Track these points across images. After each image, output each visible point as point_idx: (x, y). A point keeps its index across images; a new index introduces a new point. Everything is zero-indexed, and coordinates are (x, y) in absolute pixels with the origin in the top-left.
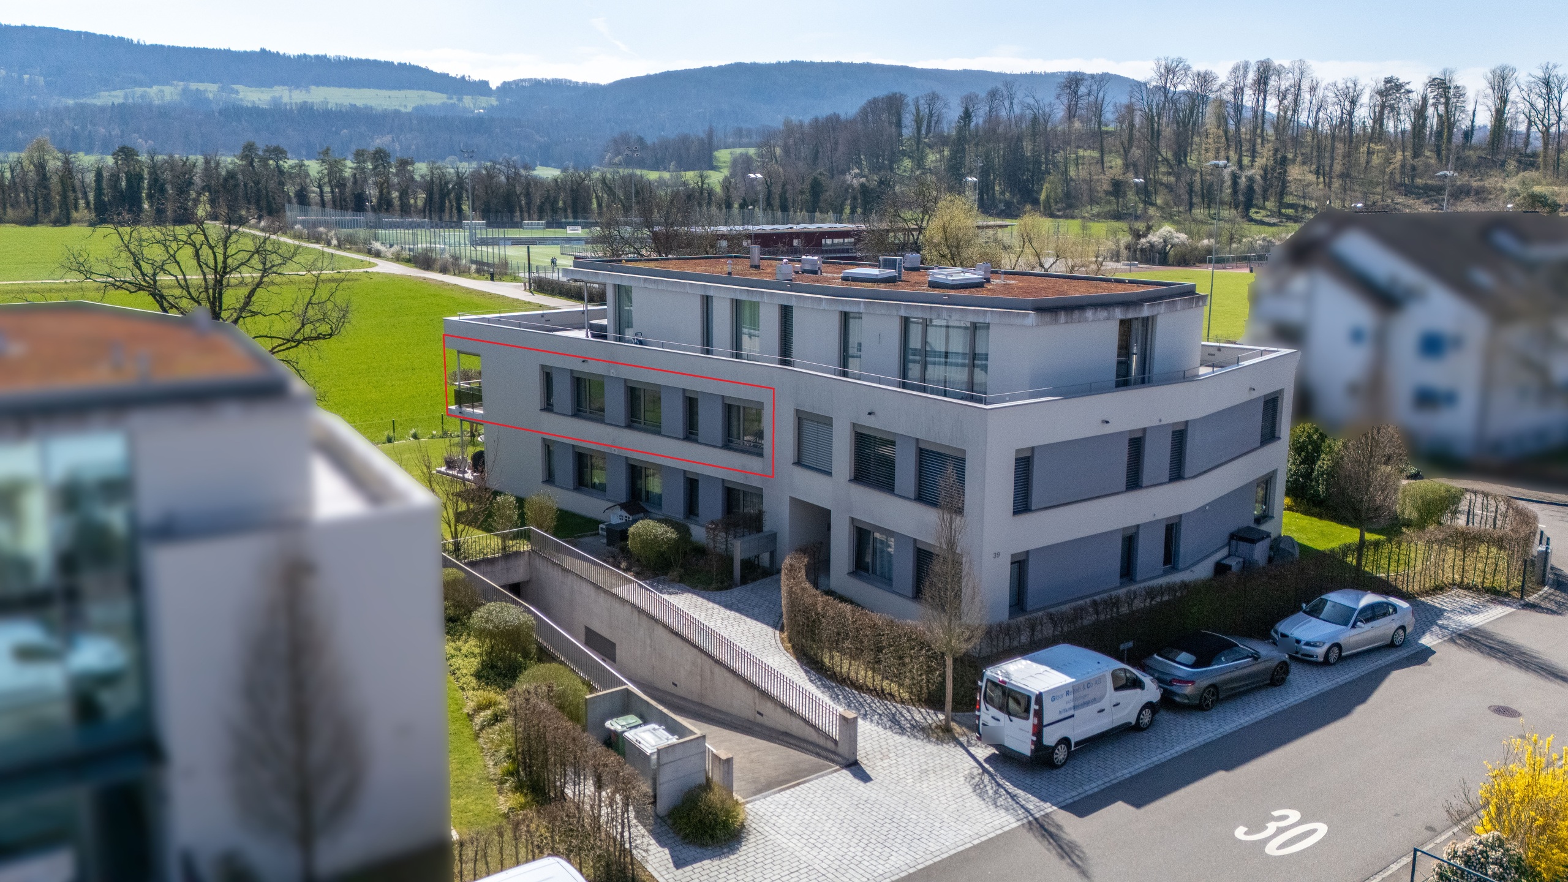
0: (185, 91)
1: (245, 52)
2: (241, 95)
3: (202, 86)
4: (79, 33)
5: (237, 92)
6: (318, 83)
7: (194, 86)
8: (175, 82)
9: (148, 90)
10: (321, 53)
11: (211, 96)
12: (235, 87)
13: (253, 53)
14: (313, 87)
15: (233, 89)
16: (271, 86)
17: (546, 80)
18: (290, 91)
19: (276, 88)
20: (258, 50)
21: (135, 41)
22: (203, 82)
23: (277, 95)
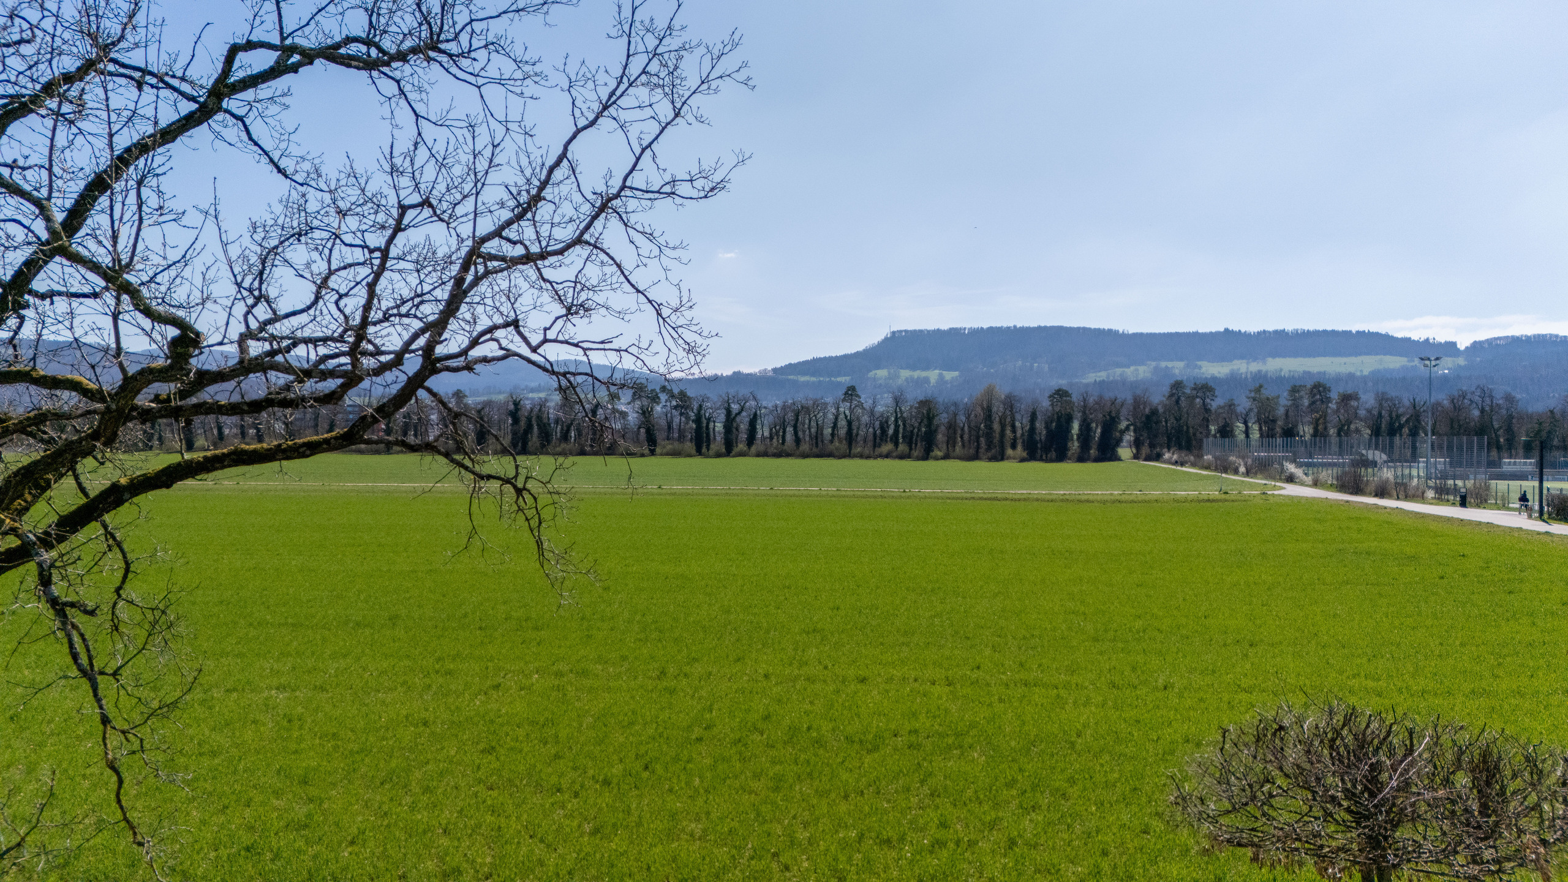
0: (1156, 369)
1: (1211, 333)
2: (1204, 370)
3: (1170, 364)
4: (1079, 328)
5: (1200, 368)
6: (1274, 355)
7: (1163, 364)
8: (1149, 362)
9: (1126, 370)
10: (1280, 327)
11: (1177, 371)
12: (1199, 363)
13: (1217, 334)
14: (1270, 359)
15: (1196, 365)
16: (1231, 361)
17: (1526, 336)
18: (1248, 363)
19: (1236, 362)
20: (1222, 330)
21: (1121, 332)
22: (1172, 360)
23: (1235, 367)
